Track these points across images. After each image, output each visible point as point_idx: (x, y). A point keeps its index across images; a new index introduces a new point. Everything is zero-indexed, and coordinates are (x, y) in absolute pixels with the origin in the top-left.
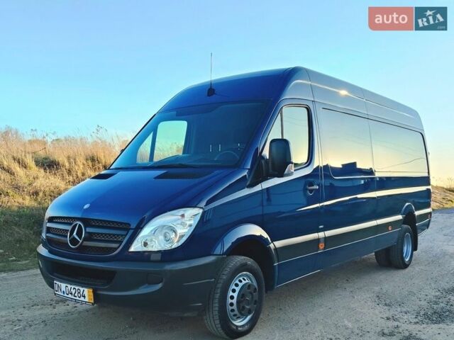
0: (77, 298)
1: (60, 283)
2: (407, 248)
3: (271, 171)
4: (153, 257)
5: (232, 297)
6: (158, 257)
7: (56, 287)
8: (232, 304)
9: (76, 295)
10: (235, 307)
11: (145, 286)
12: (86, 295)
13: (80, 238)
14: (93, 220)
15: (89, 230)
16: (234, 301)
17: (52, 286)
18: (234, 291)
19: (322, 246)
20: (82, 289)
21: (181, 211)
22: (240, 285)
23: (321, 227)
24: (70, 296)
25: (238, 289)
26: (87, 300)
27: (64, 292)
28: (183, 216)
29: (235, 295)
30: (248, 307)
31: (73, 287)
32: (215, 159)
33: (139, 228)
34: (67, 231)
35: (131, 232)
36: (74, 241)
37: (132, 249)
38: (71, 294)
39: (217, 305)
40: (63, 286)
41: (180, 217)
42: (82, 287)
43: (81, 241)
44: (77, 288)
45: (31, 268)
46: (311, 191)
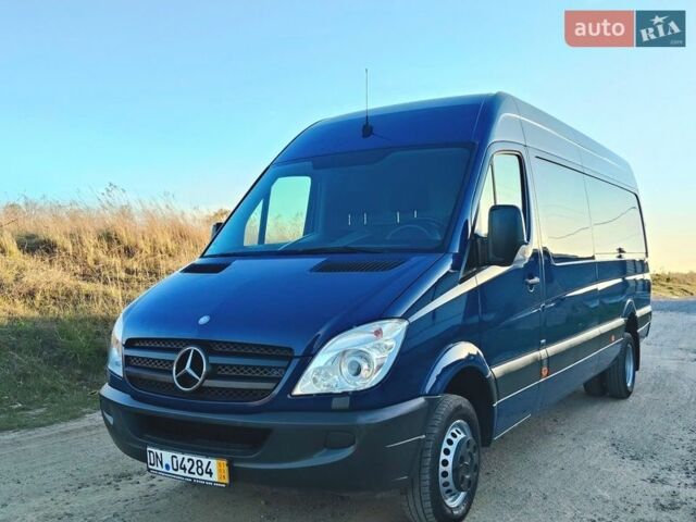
0: (196, 476)
1: (159, 452)
2: (630, 368)
3: (491, 256)
4: (336, 403)
5: (445, 463)
6: (345, 403)
7: (151, 458)
8: (445, 474)
9: (194, 470)
10: (449, 478)
11: (321, 453)
12: (215, 471)
13: (199, 373)
14: (218, 342)
15: (215, 360)
16: (449, 468)
17: (143, 457)
18: (447, 452)
19: (545, 370)
20: (205, 461)
21: (375, 326)
22: (456, 441)
23: (543, 341)
24: (180, 472)
25: (452, 449)
26: (215, 478)
27: (167, 467)
28: (378, 333)
29: (450, 458)
30: (467, 477)
31: (187, 457)
32: (388, 238)
33: (309, 356)
34: (172, 362)
35: (295, 362)
36: (186, 380)
37: (298, 391)
38: (184, 469)
39: (428, 477)
40: (167, 456)
41: (373, 335)
42: (207, 457)
43: (200, 380)
44: (195, 459)
45: (58, 422)
46: (532, 285)
